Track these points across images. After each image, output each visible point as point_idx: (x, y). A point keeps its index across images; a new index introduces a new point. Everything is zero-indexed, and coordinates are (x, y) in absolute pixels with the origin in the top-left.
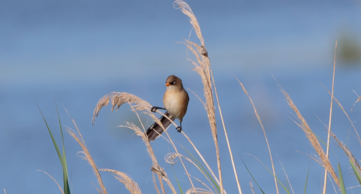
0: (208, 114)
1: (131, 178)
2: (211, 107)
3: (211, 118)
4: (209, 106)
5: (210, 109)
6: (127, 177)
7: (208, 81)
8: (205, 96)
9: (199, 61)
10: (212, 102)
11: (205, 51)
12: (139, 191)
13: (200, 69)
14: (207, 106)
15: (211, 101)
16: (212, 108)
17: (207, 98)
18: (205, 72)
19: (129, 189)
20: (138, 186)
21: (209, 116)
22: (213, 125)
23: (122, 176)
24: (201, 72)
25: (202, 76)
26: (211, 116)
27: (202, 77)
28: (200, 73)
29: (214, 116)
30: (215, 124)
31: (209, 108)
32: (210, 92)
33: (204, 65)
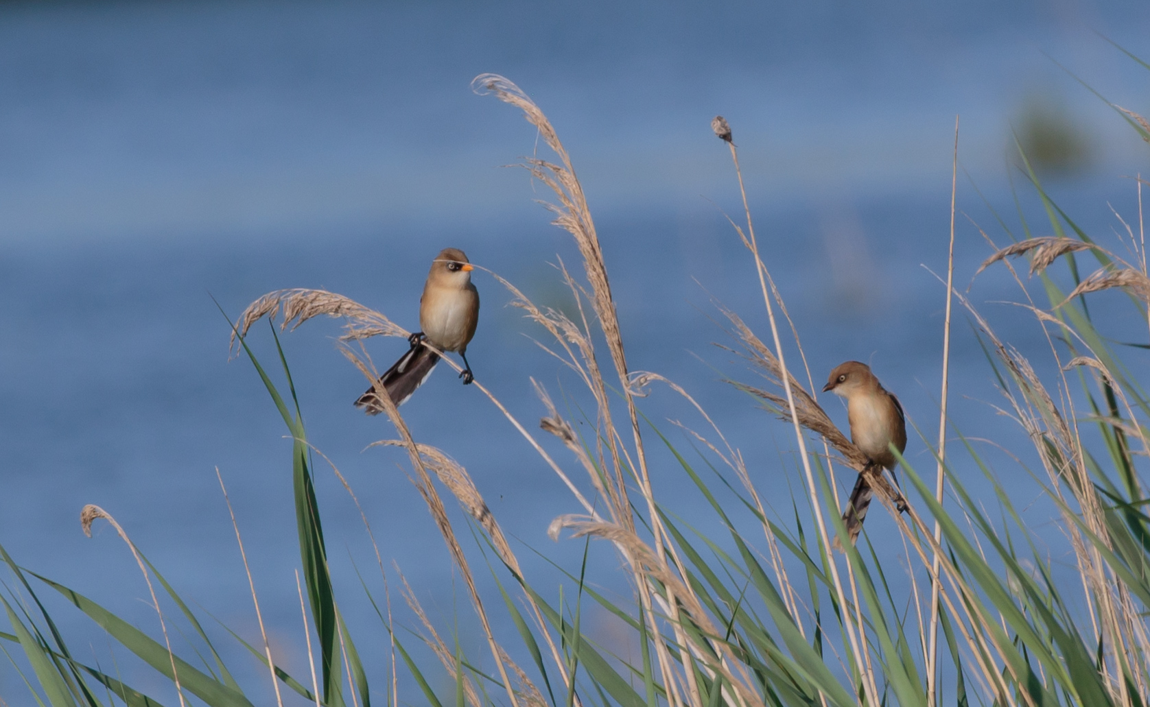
0: (602, 322)
1: (449, 458)
2: (606, 305)
3: (608, 329)
4: (602, 304)
5: (606, 310)
6: (440, 455)
7: (592, 245)
8: (589, 280)
9: (566, 204)
10: (607, 294)
11: (726, 128)
12: (471, 487)
13: (571, 220)
14: (598, 303)
15: (604, 292)
16: (608, 306)
17: (596, 286)
18: (581, 227)
19: (446, 483)
20: (466, 474)
21: (604, 326)
22: (616, 346)
23: (429, 454)
24: (574, 227)
25: (576, 234)
26: (608, 325)
27: (576, 239)
28: (571, 229)
29: (616, 325)
30: (620, 345)
31: (603, 307)
32: (601, 271)
33: (578, 210)
